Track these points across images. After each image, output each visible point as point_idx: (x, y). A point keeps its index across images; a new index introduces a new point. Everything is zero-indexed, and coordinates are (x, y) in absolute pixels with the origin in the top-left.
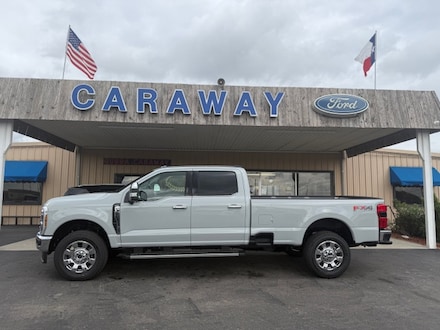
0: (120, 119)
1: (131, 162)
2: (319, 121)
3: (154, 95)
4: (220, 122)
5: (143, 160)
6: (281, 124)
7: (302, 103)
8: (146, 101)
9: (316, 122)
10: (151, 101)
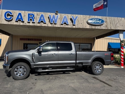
0: (22, 24)
1: (29, 39)
2: (89, 26)
3: (34, 16)
4: (56, 26)
5: (32, 39)
6: (77, 27)
7: (84, 20)
8: (31, 18)
9: (88, 27)
10: (32, 18)
